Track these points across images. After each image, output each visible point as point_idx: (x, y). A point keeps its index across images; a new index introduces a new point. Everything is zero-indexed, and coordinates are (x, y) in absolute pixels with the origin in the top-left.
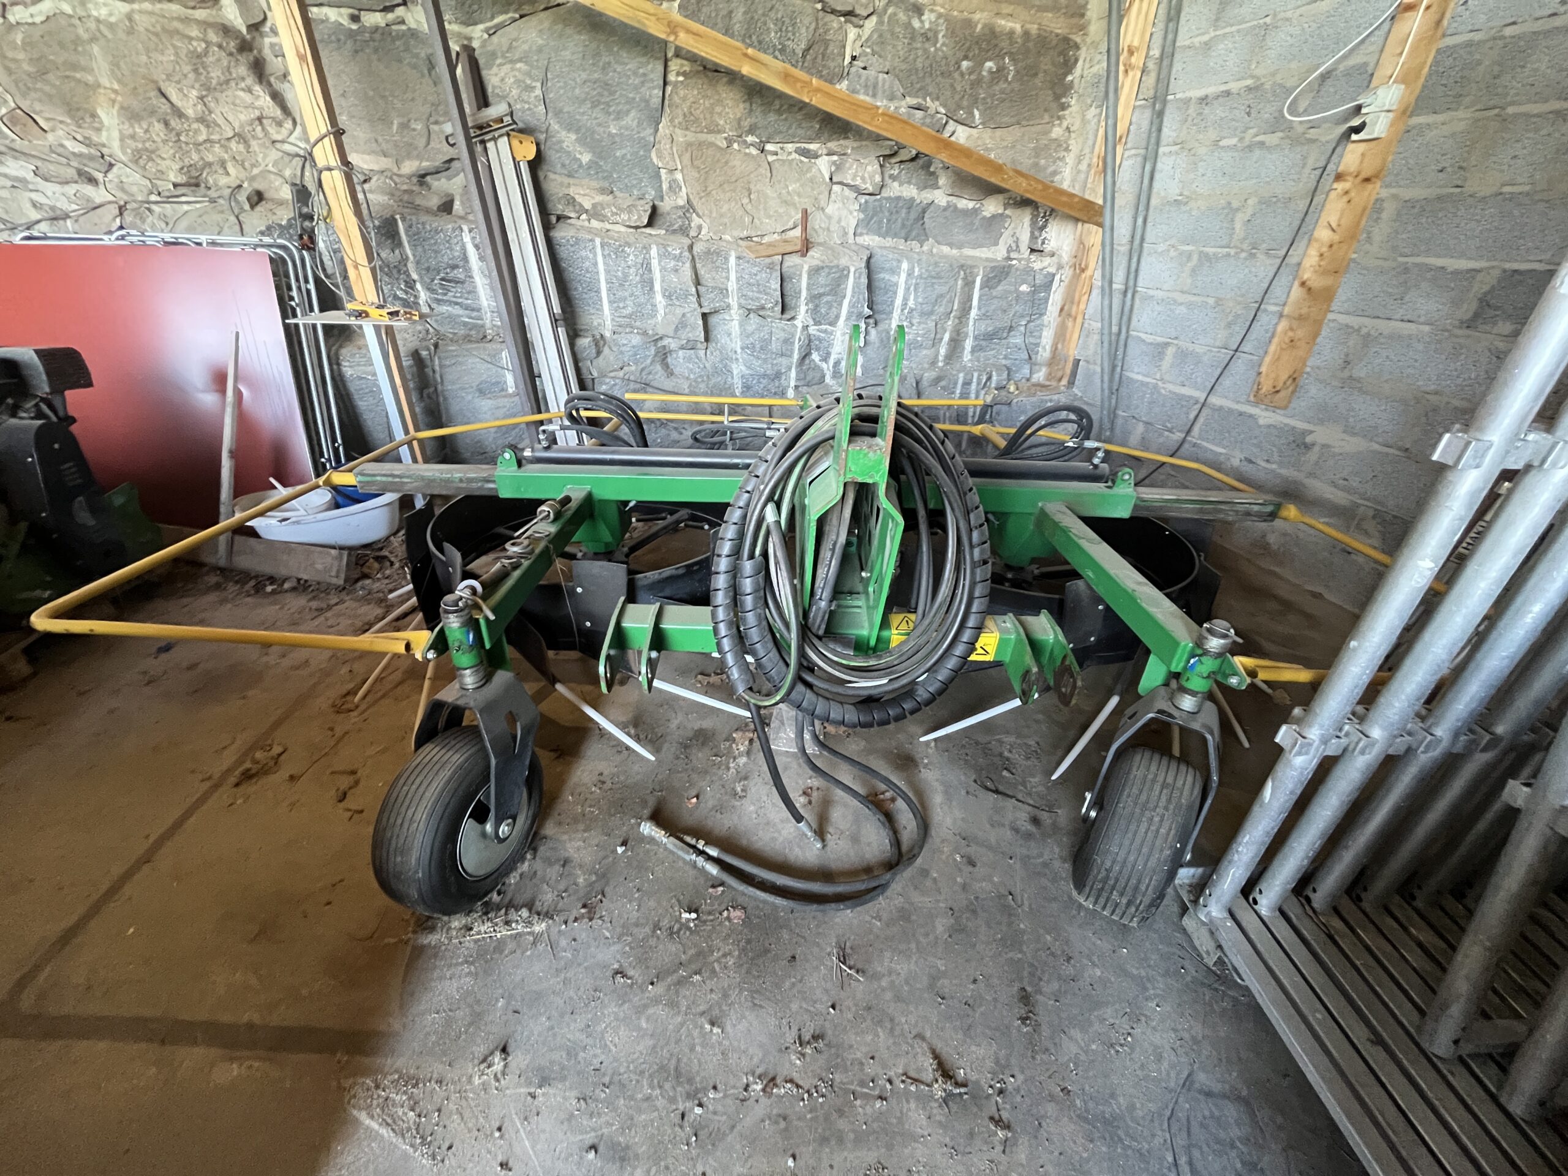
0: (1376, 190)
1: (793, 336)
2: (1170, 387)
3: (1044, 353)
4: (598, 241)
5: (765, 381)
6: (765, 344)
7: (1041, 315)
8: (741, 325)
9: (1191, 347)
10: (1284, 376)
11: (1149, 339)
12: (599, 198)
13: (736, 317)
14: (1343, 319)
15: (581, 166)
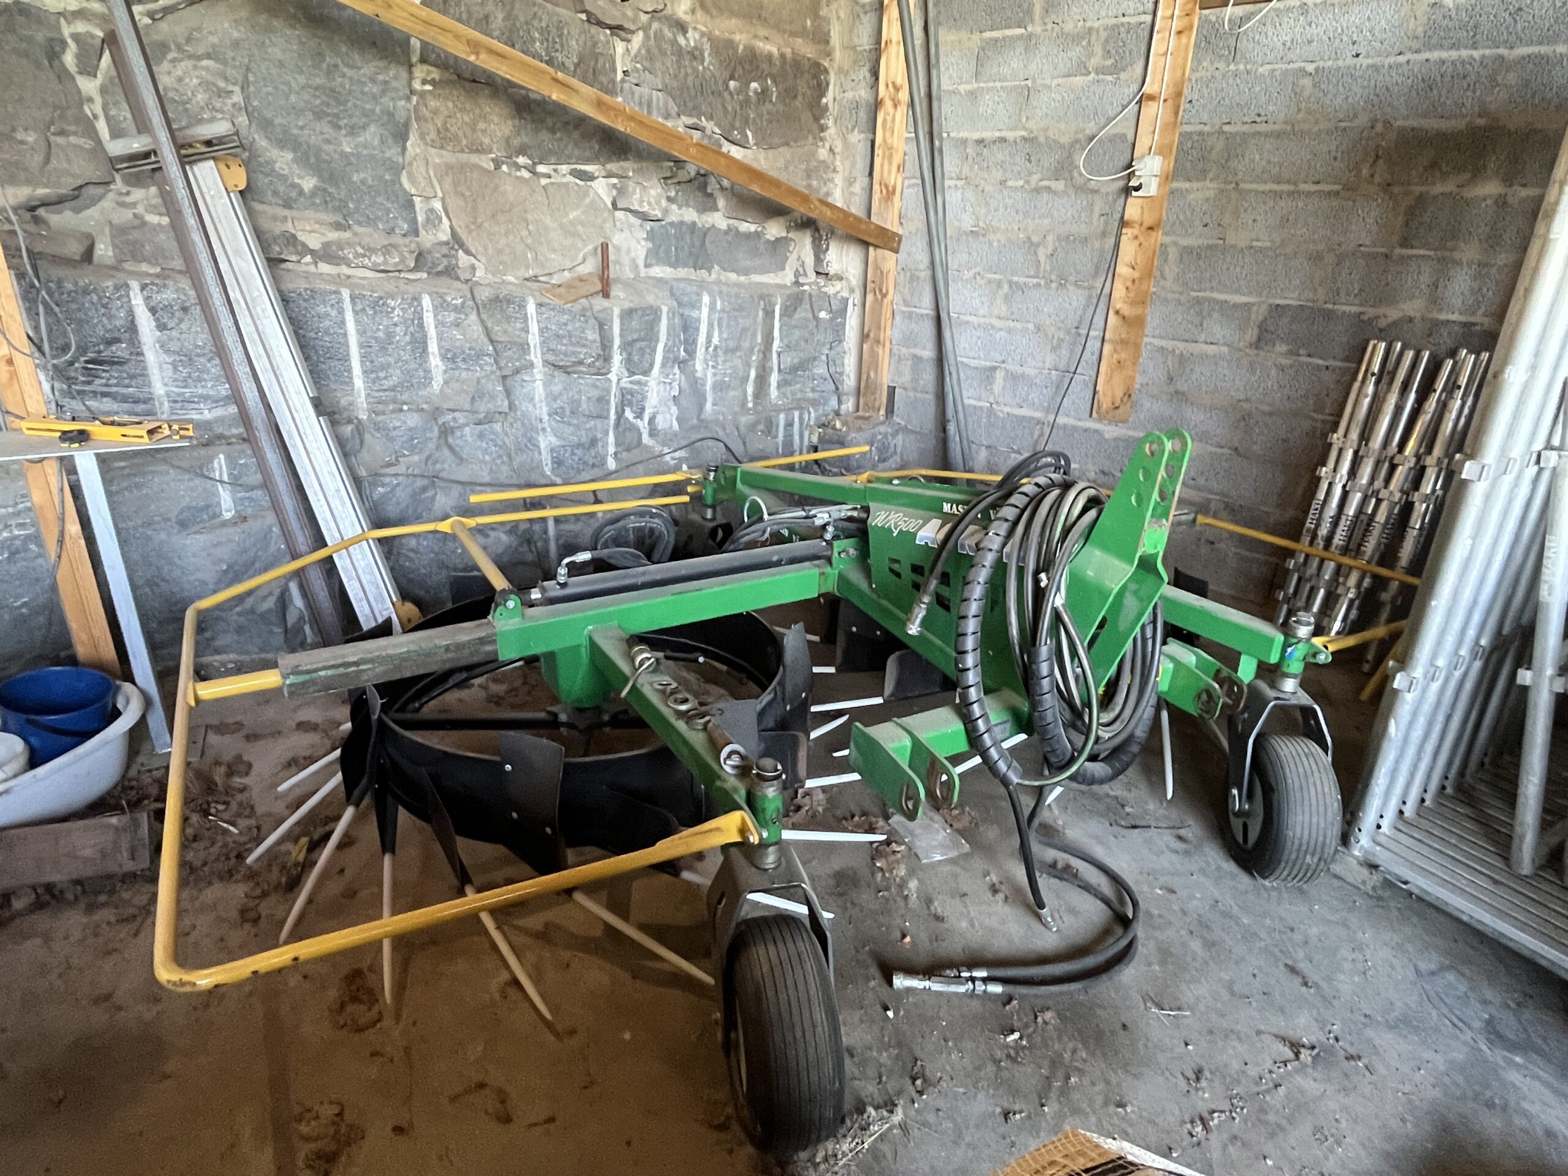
0: (1159, 237)
1: (608, 391)
2: (1007, 409)
3: (850, 382)
4: (346, 294)
5: (579, 452)
6: (575, 405)
7: (840, 342)
8: (546, 385)
9: (1020, 370)
10: (1119, 393)
11: (974, 363)
12: (333, 235)
13: (538, 376)
14: (1158, 342)
15: (301, 192)
